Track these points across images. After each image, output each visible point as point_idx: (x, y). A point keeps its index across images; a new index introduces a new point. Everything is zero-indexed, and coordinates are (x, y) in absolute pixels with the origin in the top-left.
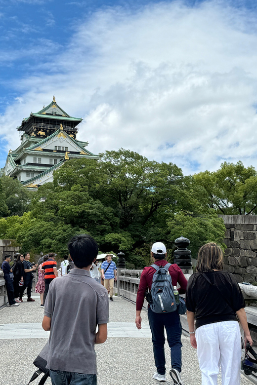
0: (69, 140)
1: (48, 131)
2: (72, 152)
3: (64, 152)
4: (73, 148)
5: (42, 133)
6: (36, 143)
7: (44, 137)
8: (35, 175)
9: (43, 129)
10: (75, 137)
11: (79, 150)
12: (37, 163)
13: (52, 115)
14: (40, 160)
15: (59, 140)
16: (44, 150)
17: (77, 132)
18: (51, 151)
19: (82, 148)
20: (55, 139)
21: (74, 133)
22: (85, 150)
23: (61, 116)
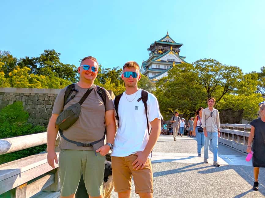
0: (175, 56)
1: (164, 51)
2: (176, 62)
3: (172, 62)
4: (177, 60)
5: (160, 52)
6: (157, 57)
7: (162, 54)
8: (157, 74)
9: (161, 50)
10: (178, 54)
11: (180, 61)
12: (158, 68)
13: (166, 42)
14: (159, 66)
15: (170, 56)
16: (162, 61)
17: (180, 51)
18: (166, 61)
19: (182, 60)
20: (167, 55)
21: (178, 52)
22: (184, 61)
23: (171, 42)
